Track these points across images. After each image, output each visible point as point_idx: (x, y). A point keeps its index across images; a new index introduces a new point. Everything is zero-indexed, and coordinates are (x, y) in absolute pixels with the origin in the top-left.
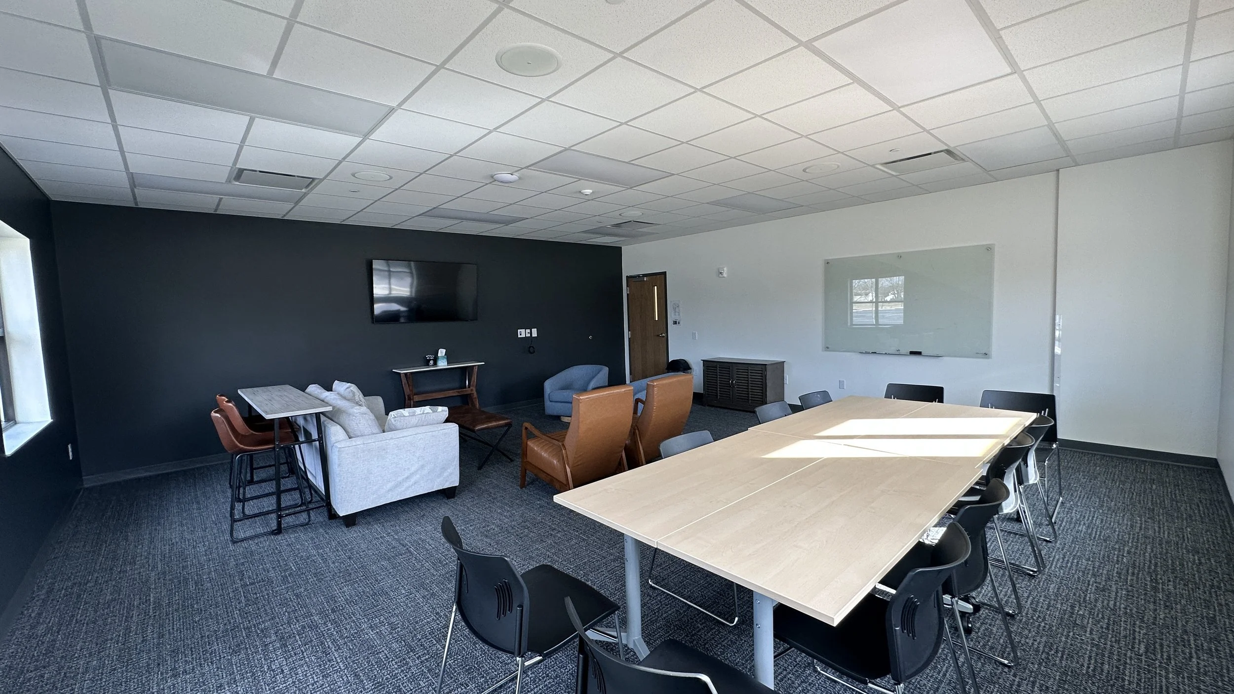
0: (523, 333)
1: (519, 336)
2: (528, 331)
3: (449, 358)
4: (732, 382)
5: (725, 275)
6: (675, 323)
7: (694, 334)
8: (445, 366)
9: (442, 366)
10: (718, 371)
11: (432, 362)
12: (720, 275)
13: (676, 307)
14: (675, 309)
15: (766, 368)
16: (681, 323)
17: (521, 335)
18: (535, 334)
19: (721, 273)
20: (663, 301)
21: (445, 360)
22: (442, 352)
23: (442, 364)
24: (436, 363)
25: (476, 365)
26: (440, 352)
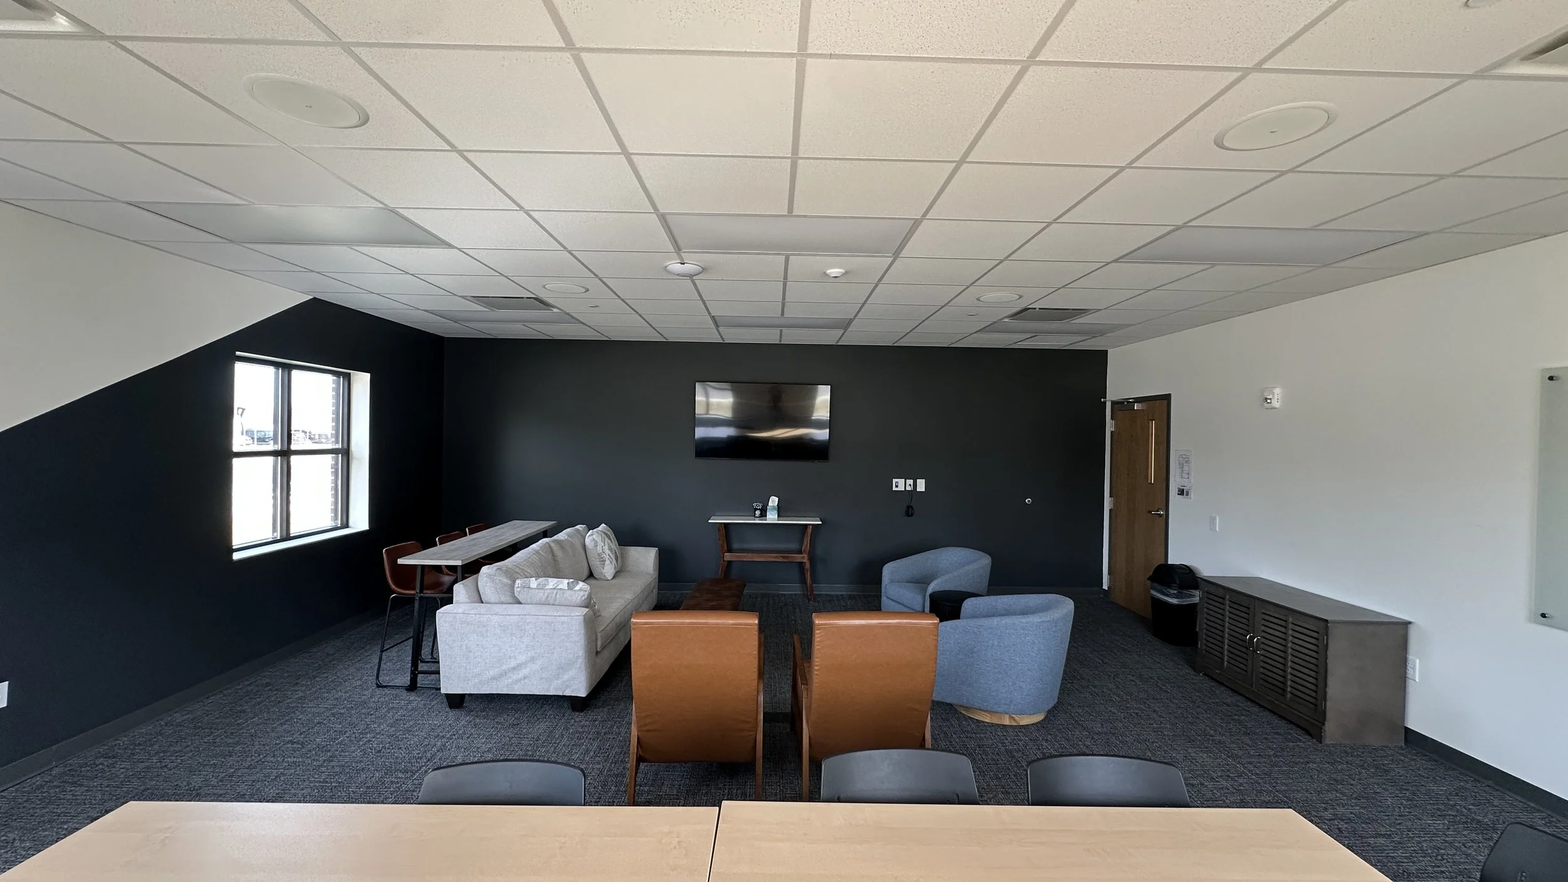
0: (900, 485)
1: (894, 489)
2: (910, 482)
3: (781, 511)
4: (1252, 638)
5: (1276, 404)
6: (1181, 492)
7: (1213, 519)
8: (774, 520)
9: (770, 519)
10: (1228, 607)
11: (758, 513)
12: (1266, 405)
13: (1185, 461)
14: (1181, 466)
15: (1327, 628)
16: (1192, 494)
17: (897, 486)
18: (921, 485)
19: (1266, 399)
20: (1163, 447)
21: (776, 512)
22: (774, 501)
23: (772, 517)
24: (763, 514)
25: (810, 525)
26: (772, 501)
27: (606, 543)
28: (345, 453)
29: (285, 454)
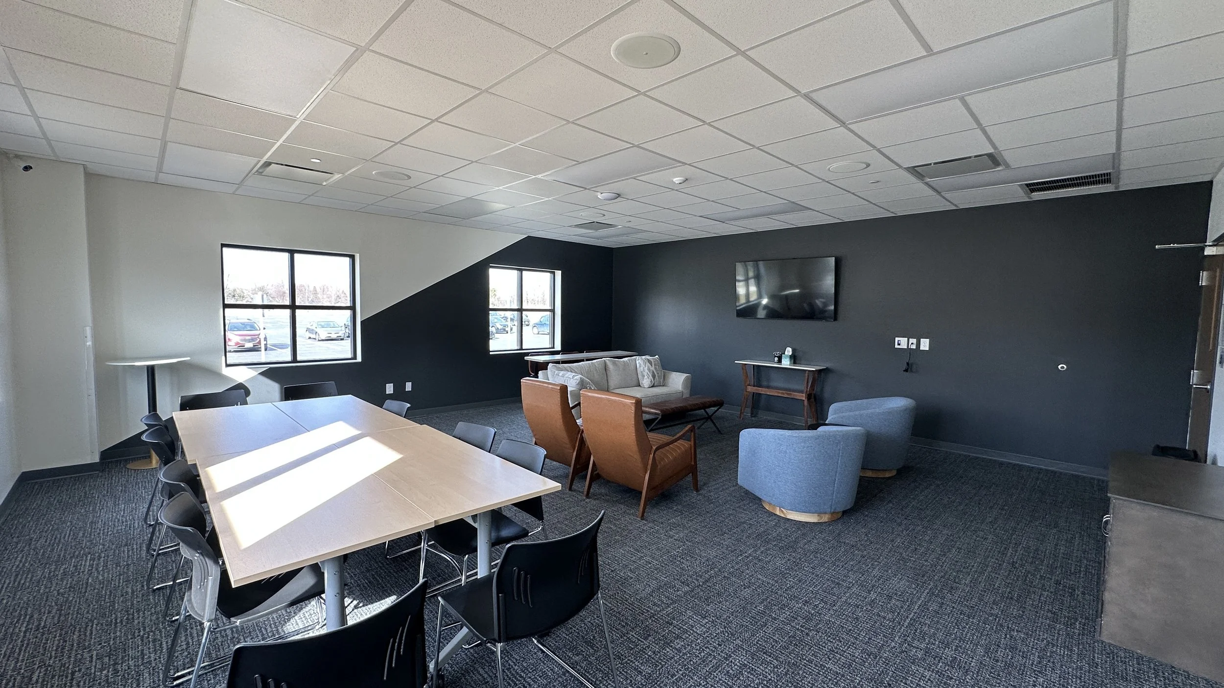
0: (902, 343)
1: (896, 346)
2: (914, 341)
3: (794, 358)
8: (787, 365)
9: (785, 365)
11: (776, 359)
17: (899, 344)
18: (925, 344)
21: (790, 360)
22: (789, 351)
23: (786, 363)
24: (780, 361)
25: (807, 370)
26: (788, 351)
27: (647, 366)
28: (553, 311)
29: (520, 310)
